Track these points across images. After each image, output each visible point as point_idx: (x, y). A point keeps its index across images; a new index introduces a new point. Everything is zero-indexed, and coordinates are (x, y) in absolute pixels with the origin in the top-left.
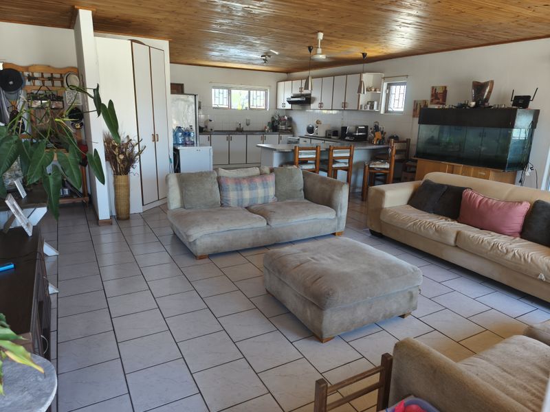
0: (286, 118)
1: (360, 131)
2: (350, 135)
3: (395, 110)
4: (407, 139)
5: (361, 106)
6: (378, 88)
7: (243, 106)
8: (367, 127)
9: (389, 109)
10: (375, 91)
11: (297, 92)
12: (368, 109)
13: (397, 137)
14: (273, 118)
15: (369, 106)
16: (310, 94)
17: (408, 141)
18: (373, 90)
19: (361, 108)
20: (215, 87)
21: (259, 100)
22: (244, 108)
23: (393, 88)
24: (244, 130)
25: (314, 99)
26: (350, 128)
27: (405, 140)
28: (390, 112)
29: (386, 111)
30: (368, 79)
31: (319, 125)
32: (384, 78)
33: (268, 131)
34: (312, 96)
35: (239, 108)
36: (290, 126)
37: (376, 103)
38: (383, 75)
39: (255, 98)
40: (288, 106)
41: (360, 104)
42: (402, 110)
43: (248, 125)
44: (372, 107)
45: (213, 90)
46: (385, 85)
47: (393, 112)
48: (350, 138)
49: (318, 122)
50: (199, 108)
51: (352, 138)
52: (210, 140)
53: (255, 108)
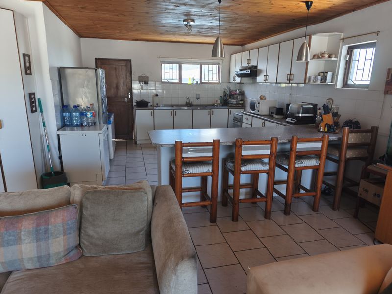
0: (238, 92)
1: (306, 111)
2: (292, 116)
3: (357, 83)
4: (373, 128)
5: (310, 78)
6: (333, 53)
7: (193, 80)
8: (315, 106)
9: (350, 82)
10: (330, 57)
11: (245, 64)
12: (319, 82)
13: (357, 123)
14: (225, 92)
15: (319, 78)
16: (256, 67)
17: (374, 131)
18: (326, 56)
19: (309, 81)
20: (165, 62)
21: (211, 74)
22: (195, 82)
23: (356, 52)
24: (194, 104)
25: (261, 71)
26: (293, 107)
27: (370, 128)
28: (350, 86)
29: (345, 84)
30: (319, 42)
31: (261, 102)
32: (343, 39)
33: (217, 105)
34: (259, 68)
35: (190, 82)
36: (241, 101)
37: (329, 75)
38: (342, 35)
39: (207, 72)
40: (238, 80)
41: (308, 76)
42: (368, 83)
43: (198, 99)
44: (324, 79)
45: (163, 65)
46: (344, 49)
47: (354, 86)
48: (291, 120)
49: (262, 98)
50: (145, 83)
51: (294, 120)
52: (153, 114)
53: (207, 82)
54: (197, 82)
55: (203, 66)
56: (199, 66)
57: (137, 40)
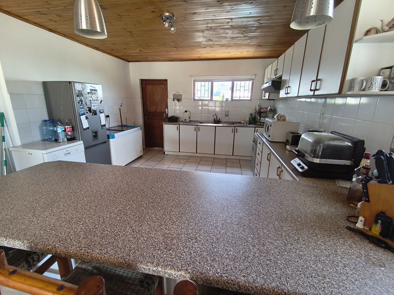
7: (223, 97)
11: (273, 77)
12: (376, 89)
16: (281, 77)
20: (198, 81)
21: (244, 91)
22: (224, 99)
25: (283, 82)
33: (244, 123)
34: (283, 78)
35: (220, 99)
40: (267, 96)
43: (226, 116)
45: (196, 83)
48: (299, 165)
49: (279, 118)
50: (178, 100)
51: (302, 168)
52: (179, 129)
53: (239, 98)
54: (227, 100)
55: (235, 82)
56: (231, 82)
57: (172, 61)
